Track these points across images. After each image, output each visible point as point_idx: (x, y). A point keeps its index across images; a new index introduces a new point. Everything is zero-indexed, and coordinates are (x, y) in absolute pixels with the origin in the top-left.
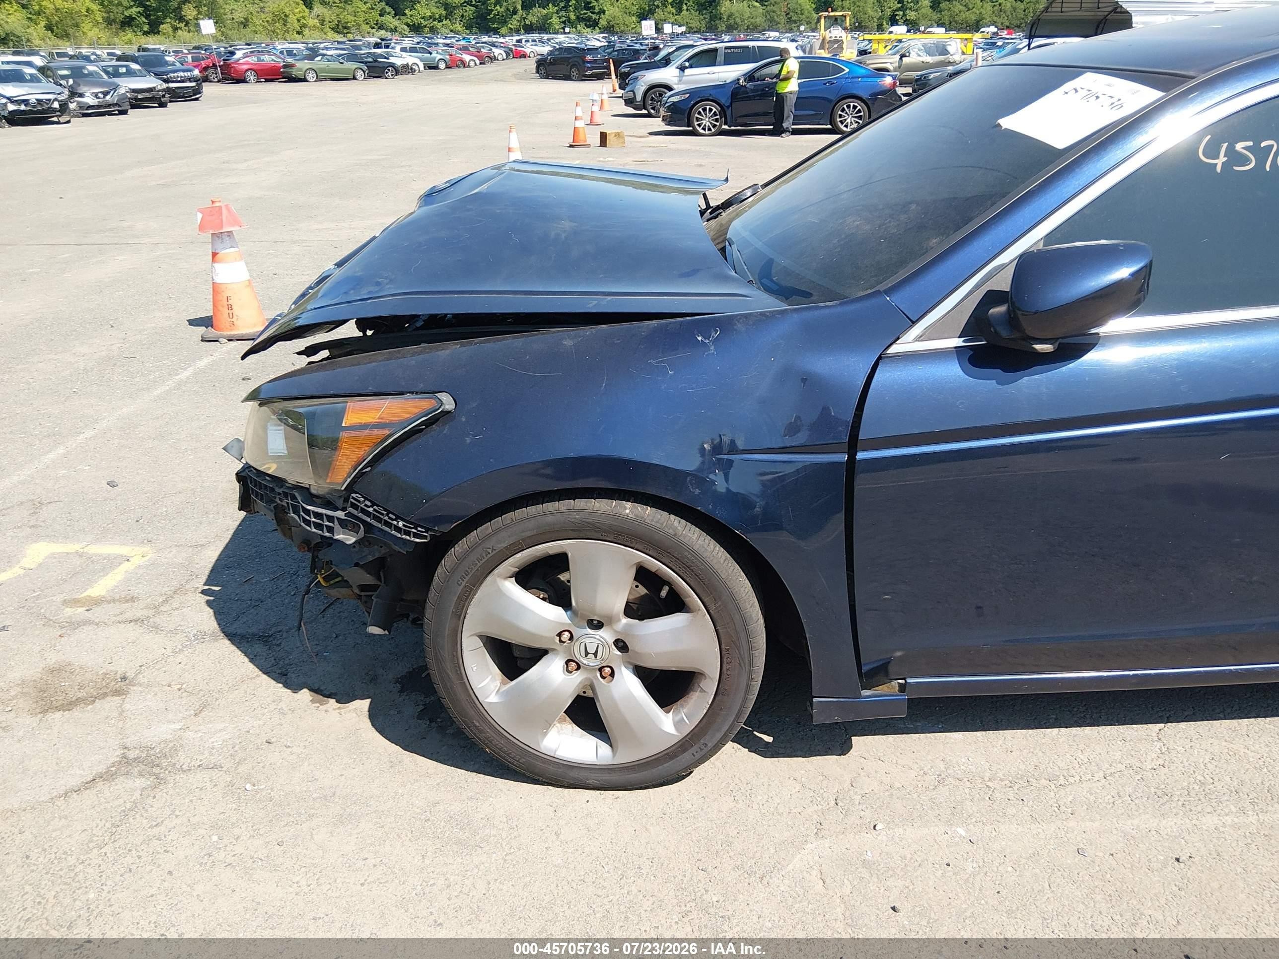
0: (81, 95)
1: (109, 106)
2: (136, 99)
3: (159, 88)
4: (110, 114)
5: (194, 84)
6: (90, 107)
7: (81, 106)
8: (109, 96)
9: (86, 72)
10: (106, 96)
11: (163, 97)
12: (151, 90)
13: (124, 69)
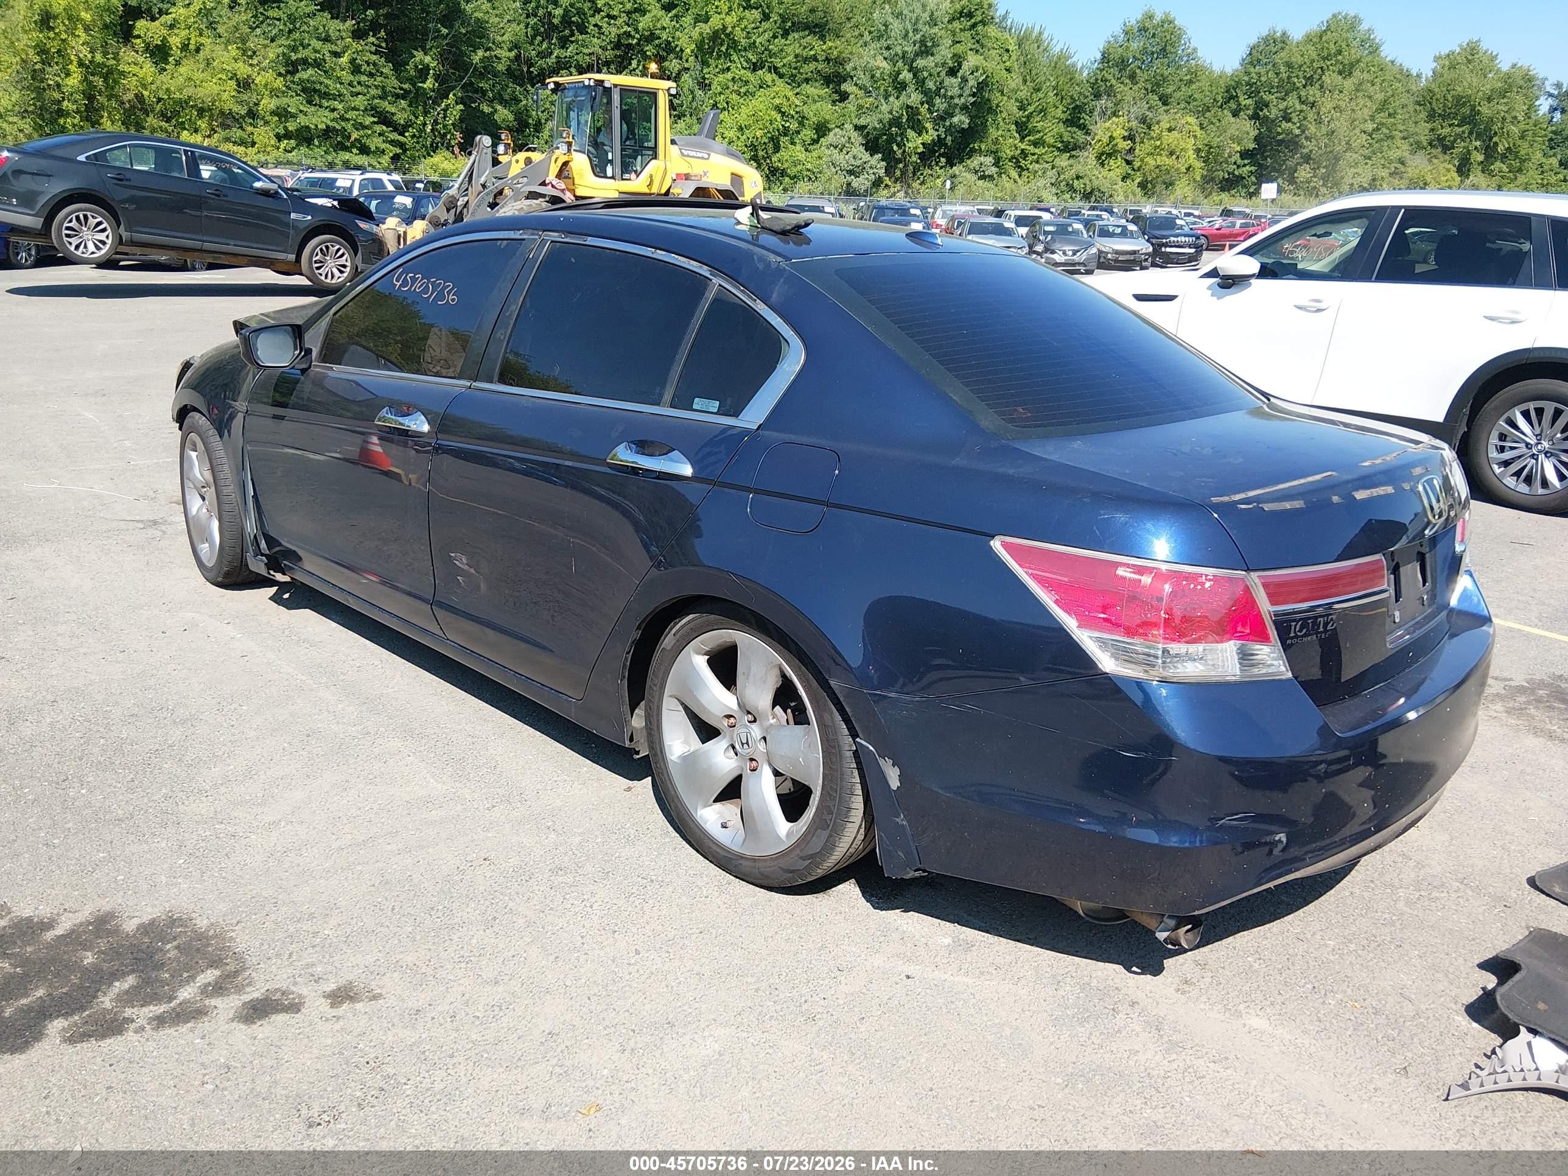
1: (1074, 265)
2: (1115, 260)
3: (1144, 251)
5: (1192, 251)
8: (1079, 254)
9: (1070, 229)
10: (1074, 254)
11: (1146, 260)
12: (1134, 252)
13: (1120, 229)
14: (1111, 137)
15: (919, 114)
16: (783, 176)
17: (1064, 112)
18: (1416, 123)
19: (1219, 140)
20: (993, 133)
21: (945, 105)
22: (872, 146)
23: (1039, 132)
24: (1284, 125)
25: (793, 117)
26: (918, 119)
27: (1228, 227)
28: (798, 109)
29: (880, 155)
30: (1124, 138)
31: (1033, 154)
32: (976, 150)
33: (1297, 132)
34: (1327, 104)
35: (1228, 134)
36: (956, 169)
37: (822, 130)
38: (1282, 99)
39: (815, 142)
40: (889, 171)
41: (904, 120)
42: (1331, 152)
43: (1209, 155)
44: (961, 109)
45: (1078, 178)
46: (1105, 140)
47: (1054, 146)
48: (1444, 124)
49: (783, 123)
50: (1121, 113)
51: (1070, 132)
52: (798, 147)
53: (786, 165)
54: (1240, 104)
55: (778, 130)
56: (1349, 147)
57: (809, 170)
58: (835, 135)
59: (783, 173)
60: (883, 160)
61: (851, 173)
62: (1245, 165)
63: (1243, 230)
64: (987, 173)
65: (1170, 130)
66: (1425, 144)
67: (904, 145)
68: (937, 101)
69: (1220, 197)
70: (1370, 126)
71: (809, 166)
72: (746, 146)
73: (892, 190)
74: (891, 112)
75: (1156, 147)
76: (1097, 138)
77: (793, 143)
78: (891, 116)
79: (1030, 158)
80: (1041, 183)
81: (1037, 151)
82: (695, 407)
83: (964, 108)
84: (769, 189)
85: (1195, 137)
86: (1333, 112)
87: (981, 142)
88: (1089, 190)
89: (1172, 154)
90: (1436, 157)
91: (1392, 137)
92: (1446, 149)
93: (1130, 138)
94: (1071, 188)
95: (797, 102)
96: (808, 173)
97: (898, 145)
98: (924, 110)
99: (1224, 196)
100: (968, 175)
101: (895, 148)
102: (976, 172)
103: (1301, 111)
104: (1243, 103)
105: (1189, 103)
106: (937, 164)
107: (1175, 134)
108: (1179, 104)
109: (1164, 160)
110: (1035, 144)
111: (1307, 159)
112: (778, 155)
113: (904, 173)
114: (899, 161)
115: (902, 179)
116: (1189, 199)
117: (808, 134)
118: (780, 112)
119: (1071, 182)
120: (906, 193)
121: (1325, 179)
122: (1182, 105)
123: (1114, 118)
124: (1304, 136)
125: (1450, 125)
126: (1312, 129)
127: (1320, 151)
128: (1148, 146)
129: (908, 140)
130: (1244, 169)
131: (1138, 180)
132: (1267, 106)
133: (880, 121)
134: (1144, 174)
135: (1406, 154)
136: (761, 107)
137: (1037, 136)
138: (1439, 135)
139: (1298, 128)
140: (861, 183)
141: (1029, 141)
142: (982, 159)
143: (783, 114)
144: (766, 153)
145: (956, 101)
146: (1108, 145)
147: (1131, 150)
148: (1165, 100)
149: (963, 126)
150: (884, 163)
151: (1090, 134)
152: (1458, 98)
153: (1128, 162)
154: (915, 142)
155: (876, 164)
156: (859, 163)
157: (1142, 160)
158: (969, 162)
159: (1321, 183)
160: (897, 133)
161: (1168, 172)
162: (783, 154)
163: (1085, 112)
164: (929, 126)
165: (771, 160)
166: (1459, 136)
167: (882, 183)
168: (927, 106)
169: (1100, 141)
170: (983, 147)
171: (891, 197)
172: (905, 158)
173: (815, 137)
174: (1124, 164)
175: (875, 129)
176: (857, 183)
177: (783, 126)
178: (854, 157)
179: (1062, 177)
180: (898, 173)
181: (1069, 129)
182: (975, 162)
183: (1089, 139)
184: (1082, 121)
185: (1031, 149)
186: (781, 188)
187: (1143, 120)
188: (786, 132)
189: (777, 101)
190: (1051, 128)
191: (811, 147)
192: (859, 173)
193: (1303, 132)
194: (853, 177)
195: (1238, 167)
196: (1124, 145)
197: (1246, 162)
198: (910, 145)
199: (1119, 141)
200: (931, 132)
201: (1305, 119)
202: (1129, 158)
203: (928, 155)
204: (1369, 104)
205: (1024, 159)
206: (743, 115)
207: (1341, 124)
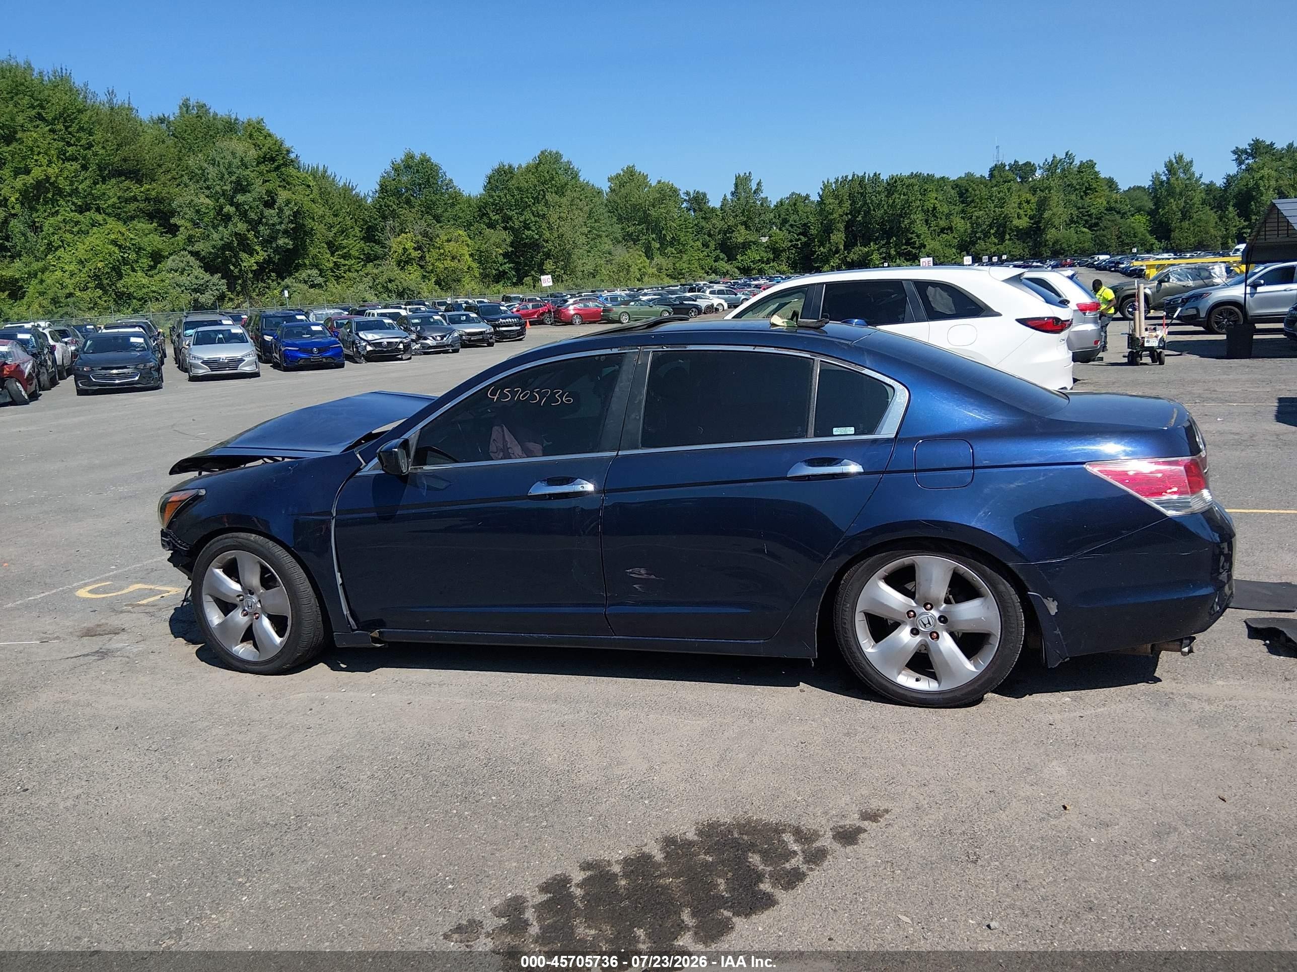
0: (425, 339)
1: (444, 346)
2: (470, 340)
3: (488, 331)
4: (446, 352)
5: (519, 328)
6: (431, 347)
7: (424, 346)
8: (445, 339)
9: (432, 320)
10: (442, 339)
11: (491, 338)
12: (481, 333)
13: (465, 317)
14: (404, 248)
15: (248, 239)
16: (130, 299)
17: (361, 231)
18: (612, 225)
19: (486, 246)
20: (313, 251)
21: (268, 231)
22: (209, 267)
23: (344, 248)
24: (527, 232)
25: (130, 249)
26: (248, 244)
27: (523, 309)
28: (133, 242)
29: (220, 275)
30: (415, 249)
31: (344, 265)
32: (301, 265)
33: (537, 237)
34: (553, 217)
35: (492, 241)
36: (288, 281)
37: (157, 257)
38: (521, 214)
39: (152, 268)
40: (231, 287)
41: (235, 245)
42: (564, 249)
43: (481, 257)
44: (283, 233)
45: (390, 281)
46: (400, 251)
47: (359, 258)
48: (630, 225)
49: (122, 254)
50: (407, 230)
51: (369, 246)
52: (140, 274)
53: (132, 290)
54: (491, 219)
55: (118, 261)
56: (575, 245)
57: (154, 292)
58: (174, 261)
59: (130, 296)
60: (222, 278)
61: (196, 291)
62: (505, 263)
63: (535, 310)
64: (315, 282)
65: (449, 241)
66: (620, 239)
67: (240, 265)
68: (261, 228)
69: (497, 288)
70: (585, 230)
71: (154, 288)
72: (89, 276)
73: (236, 302)
74: (221, 239)
75: (441, 254)
76: (393, 250)
77: (134, 270)
78: (223, 242)
79: (343, 268)
80: (361, 287)
81: (346, 262)
82: (834, 433)
83: (286, 232)
84: (119, 311)
85: (468, 245)
86: (558, 221)
87: (304, 258)
88: (401, 289)
89: (453, 258)
90: (630, 247)
91: (600, 236)
92: (636, 241)
93: (419, 248)
94: (387, 290)
95: (132, 236)
96: (155, 294)
97: (233, 265)
98: (251, 235)
99: (499, 286)
100: (301, 286)
101: (232, 268)
102: (306, 282)
103: (536, 222)
104: (493, 218)
105: (456, 220)
106: (269, 278)
107: (452, 243)
108: (449, 221)
109: (448, 263)
110: (344, 257)
111: (548, 255)
112: (122, 282)
113: (244, 286)
114: (238, 278)
115: (244, 291)
116: (477, 291)
117: (146, 262)
118: (117, 245)
119: (385, 285)
120: (250, 303)
121: (564, 268)
122: (452, 222)
123: (403, 234)
124: (542, 239)
125: (634, 225)
126: (547, 234)
127: (556, 250)
128: (435, 253)
129: (242, 261)
130: (505, 266)
131: (434, 280)
132: (511, 219)
133: (214, 247)
134: (438, 275)
135: (611, 246)
136: (98, 242)
137: (345, 251)
138: (628, 232)
139: (537, 234)
140: (206, 298)
141: (339, 255)
142: (309, 272)
143: (120, 247)
144: (110, 281)
145: (278, 227)
146: (403, 255)
147: (422, 258)
148: (438, 219)
149: (288, 247)
150: (224, 281)
151: (386, 248)
152: (634, 206)
153: (422, 267)
154: (249, 262)
155: (218, 282)
156: (202, 282)
157: (433, 265)
158: (297, 274)
159: (563, 272)
160: (231, 256)
161: (454, 271)
162: (126, 280)
163: (377, 230)
164: (258, 248)
165: (116, 287)
166: (641, 231)
167: (225, 297)
168: (253, 233)
169: (396, 252)
170: (307, 262)
171: (236, 308)
172: (243, 275)
173: (152, 263)
174: (419, 268)
175: (210, 253)
176: (203, 299)
177: (122, 257)
178: (196, 278)
179: (377, 281)
180: (239, 288)
181: (368, 244)
182: (304, 274)
183: (386, 250)
184: (377, 237)
185: (342, 260)
186: (130, 309)
187: (425, 234)
188: (125, 261)
189: (113, 237)
190: (354, 244)
191: (150, 273)
192: (204, 290)
193: (540, 236)
194: (198, 294)
195: (501, 265)
196: (416, 254)
197: (506, 261)
198: (245, 264)
199: (411, 251)
200: (261, 253)
201: (540, 227)
202: (423, 263)
203: (261, 272)
204: (581, 214)
205: (338, 270)
206: (81, 251)
207: (566, 229)
